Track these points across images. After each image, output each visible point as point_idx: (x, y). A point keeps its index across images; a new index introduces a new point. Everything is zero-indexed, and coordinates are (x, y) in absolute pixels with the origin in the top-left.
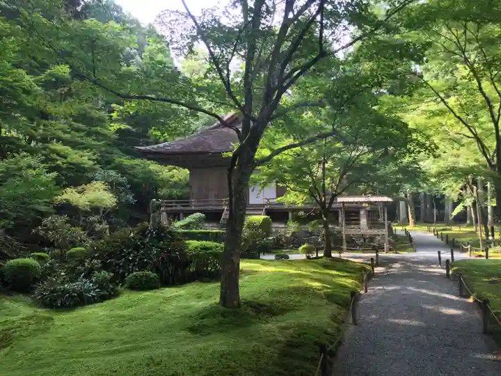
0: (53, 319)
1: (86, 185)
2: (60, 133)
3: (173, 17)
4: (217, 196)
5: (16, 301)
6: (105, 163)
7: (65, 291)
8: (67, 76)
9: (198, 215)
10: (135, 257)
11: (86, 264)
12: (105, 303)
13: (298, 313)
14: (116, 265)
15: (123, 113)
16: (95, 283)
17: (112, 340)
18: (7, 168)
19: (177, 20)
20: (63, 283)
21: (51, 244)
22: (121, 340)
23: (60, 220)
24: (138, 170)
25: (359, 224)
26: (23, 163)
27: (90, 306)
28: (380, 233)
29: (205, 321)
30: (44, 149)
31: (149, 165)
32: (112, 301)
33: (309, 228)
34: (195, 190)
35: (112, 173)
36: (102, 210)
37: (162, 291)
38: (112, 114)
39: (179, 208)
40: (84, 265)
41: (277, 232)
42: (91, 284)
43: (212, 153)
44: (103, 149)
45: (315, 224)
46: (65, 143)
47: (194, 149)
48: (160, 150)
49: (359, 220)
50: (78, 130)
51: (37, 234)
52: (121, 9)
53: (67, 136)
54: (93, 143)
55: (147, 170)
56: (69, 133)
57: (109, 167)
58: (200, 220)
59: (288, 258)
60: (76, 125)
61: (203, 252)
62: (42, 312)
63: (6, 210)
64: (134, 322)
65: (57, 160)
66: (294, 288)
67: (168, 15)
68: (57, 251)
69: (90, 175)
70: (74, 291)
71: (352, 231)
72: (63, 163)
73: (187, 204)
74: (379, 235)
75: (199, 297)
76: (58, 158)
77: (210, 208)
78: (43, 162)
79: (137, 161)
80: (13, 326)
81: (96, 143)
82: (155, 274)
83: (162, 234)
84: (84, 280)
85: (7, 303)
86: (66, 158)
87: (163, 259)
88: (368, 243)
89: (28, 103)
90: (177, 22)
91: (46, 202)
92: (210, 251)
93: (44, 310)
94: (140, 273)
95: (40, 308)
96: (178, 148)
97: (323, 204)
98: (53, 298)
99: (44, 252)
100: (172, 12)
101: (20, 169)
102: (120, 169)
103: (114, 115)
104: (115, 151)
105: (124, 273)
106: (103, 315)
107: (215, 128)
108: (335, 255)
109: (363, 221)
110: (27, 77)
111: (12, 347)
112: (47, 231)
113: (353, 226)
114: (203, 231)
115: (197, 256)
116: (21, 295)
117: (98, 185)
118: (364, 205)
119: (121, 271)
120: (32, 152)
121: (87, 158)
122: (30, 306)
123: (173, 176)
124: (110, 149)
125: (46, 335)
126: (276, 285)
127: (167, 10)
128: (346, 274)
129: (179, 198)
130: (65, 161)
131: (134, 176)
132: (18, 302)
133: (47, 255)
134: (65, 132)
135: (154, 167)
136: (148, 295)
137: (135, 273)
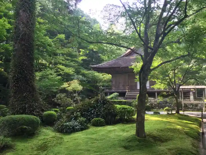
0: (63, 138)
1: (71, 81)
2: (61, 61)
3: (111, 7)
4: (123, 86)
5: (48, 129)
6: (78, 72)
7: (67, 126)
8: (64, 38)
9: (116, 94)
10: (94, 112)
11: (75, 114)
12: (83, 131)
13: (174, 142)
14: (87, 115)
15: (84, 53)
16: (79, 123)
17: (89, 150)
18: (42, 75)
19: (112, 9)
20: (65, 122)
21: (59, 105)
22: (94, 150)
23: (63, 95)
24: (90, 75)
25: (189, 98)
26: (48, 73)
27: (77, 133)
28: (200, 103)
29: (131, 144)
30: (55, 67)
31: (94, 73)
32: (86, 131)
33: (168, 100)
34: (114, 83)
35: (81, 76)
36: (77, 91)
37: (107, 127)
38: (80, 53)
39: (108, 91)
40: (73, 114)
41: (150, 101)
42: (77, 123)
43: (122, 67)
44: (77, 67)
45: (171, 98)
46: (63, 65)
47: (113, 66)
48: (100, 67)
49: (189, 97)
50: (68, 60)
51: (54, 101)
52: (83, 12)
53: (64, 62)
54: (73, 65)
55: (94, 75)
56: (64, 61)
57: (79, 74)
58: (117, 96)
59: (159, 113)
60: (67, 58)
61: (123, 110)
62: (58, 135)
63: (42, 92)
64: (97, 142)
65: (60, 72)
66: (168, 129)
67: (109, 7)
68: (62, 108)
69: (72, 77)
70: (71, 126)
71: (187, 102)
72: (63, 73)
73: (111, 89)
74: (200, 104)
75: (123, 130)
76: (61, 71)
77: (120, 91)
78: (55, 72)
79: (90, 72)
80: (47, 141)
81: (74, 65)
82: (103, 120)
83: (105, 102)
84: (74, 121)
85: (44, 130)
86: (63, 71)
87: (106, 113)
88: (195, 107)
89: (50, 49)
90: (112, 10)
91: (56, 88)
92: (126, 110)
93: (59, 134)
94: (97, 119)
95: (57, 133)
96: (107, 66)
97: (174, 89)
98: (62, 129)
99: (57, 108)
100: (111, 5)
101: (47, 75)
102: (83, 75)
103: (81, 53)
104: (81, 68)
105: (90, 119)
106: (84, 137)
107: (122, 57)
108: (181, 112)
109: (192, 97)
110: (49, 40)
111: (48, 151)
112: (58, 100)
113: (186, 99)
114: (119, 100)
115: (121, 112)
116: (50, 127)
117: (76, 81)
118: (192, 90)
119: (89, 117)
120: (51, 69)
121: (71, 71)
122: (53, 131)
123: (104, 78)
124: (79, 67)
125: (62, 146)
126: (158, 127)
127: (109, 4)
128: (191, 122)
129: (107, 86)
130: (63, 72)
131: (89, 78)
132: (48, 130)
133: (58, 110)
134: (63, 61)
135: (96, 74)
136: (101, 129)
137: (95, 119)
